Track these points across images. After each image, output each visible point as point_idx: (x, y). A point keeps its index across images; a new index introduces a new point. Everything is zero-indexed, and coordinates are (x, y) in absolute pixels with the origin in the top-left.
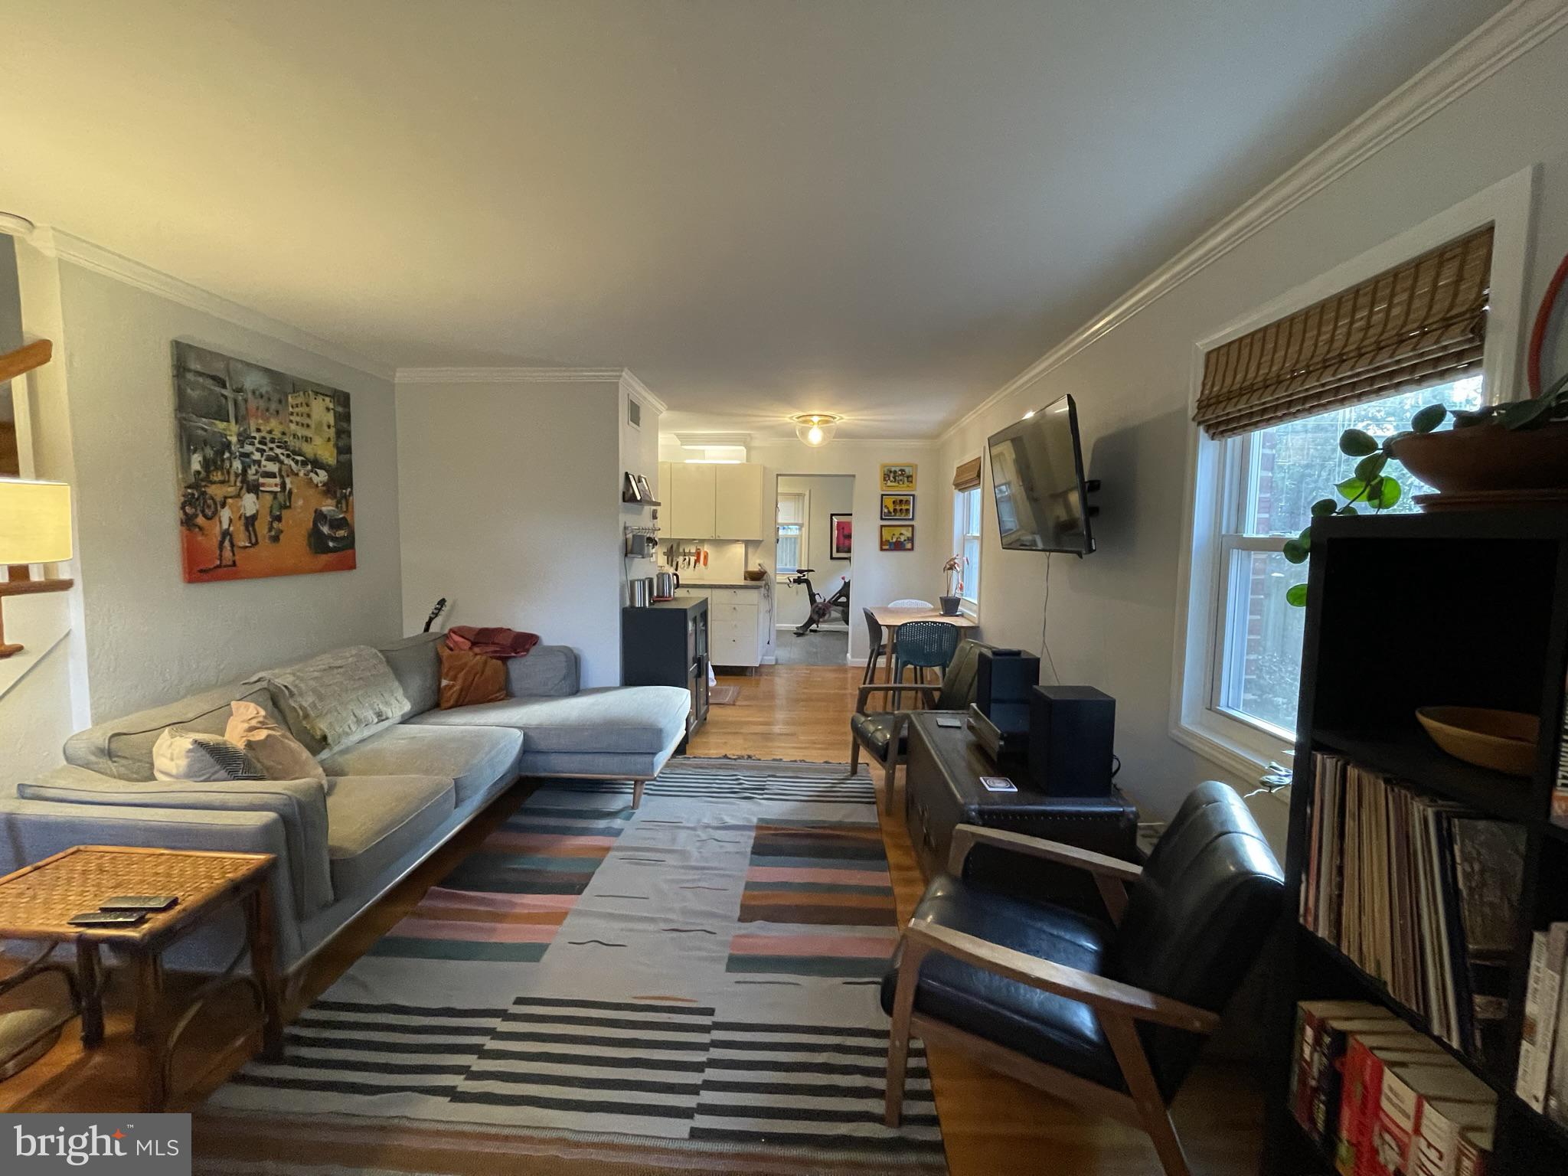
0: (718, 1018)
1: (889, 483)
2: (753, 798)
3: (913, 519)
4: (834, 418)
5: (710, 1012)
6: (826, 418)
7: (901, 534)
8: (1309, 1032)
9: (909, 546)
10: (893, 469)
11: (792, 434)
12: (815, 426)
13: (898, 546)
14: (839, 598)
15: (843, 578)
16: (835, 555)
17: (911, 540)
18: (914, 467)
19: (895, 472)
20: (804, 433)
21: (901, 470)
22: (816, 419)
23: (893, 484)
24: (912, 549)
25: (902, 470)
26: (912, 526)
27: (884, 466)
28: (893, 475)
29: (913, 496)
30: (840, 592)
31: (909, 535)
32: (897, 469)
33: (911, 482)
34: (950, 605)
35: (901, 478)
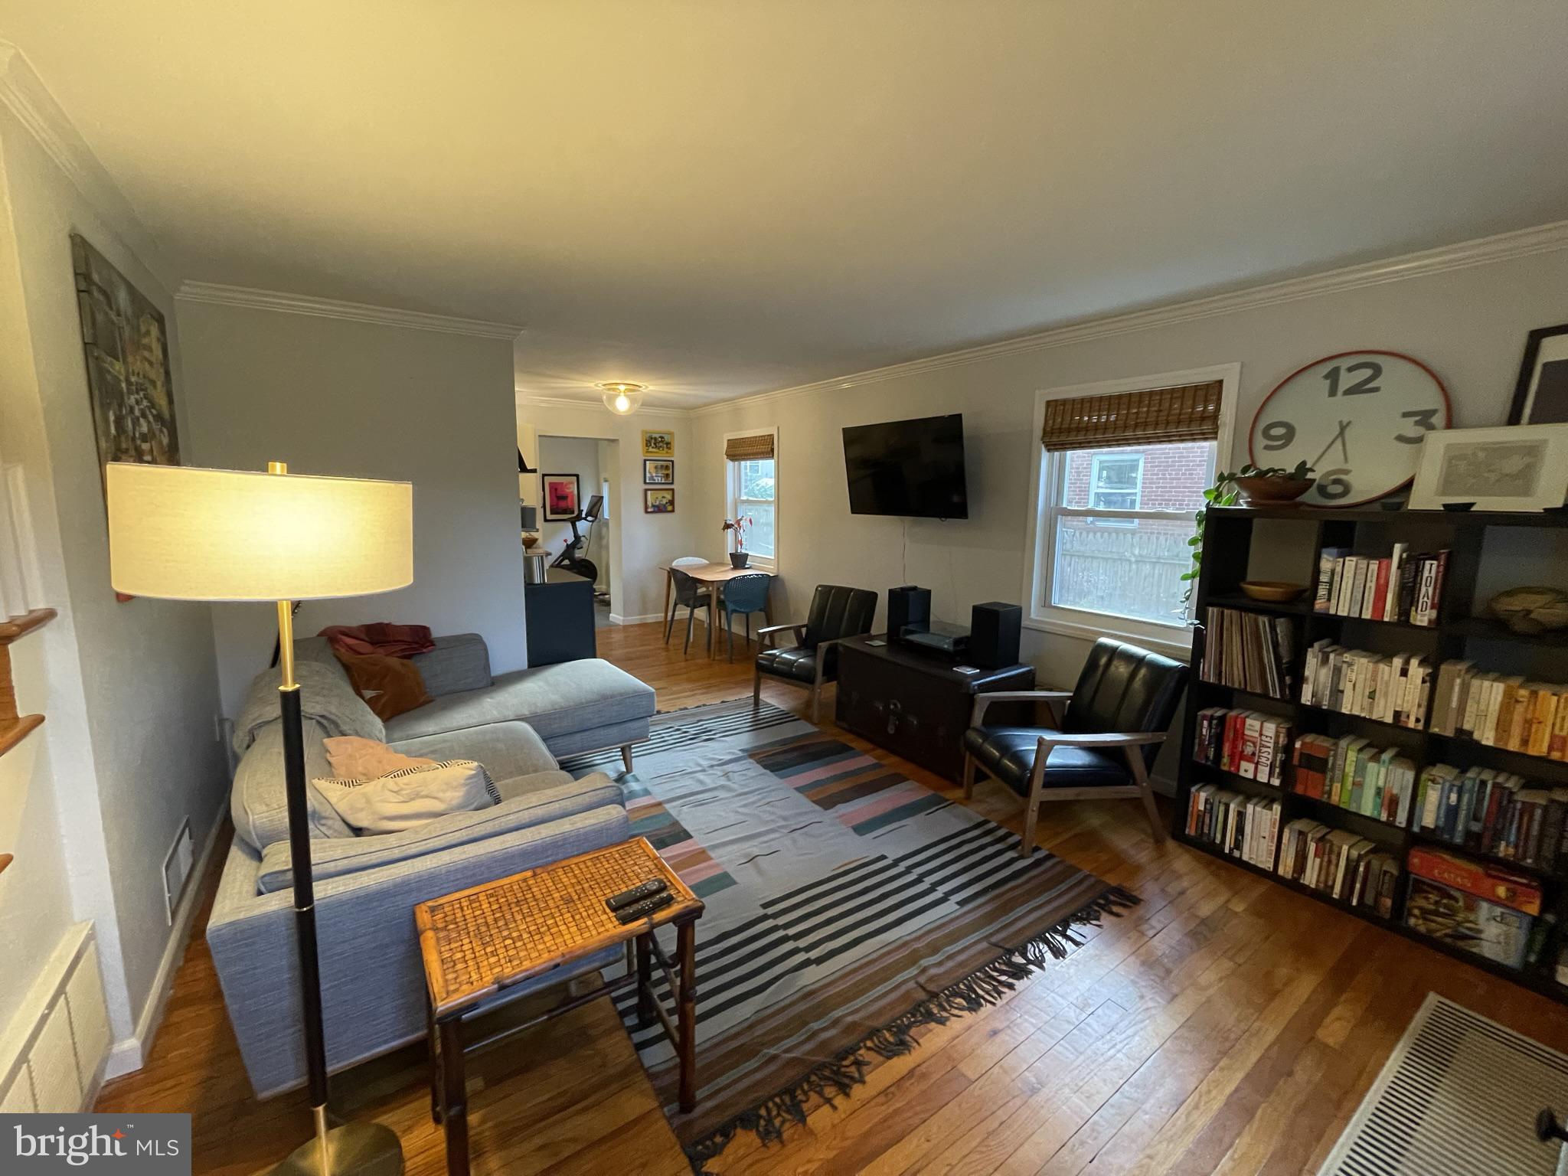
0: (892, 857)
1: (651, 449)
2: (713, 739)
3: (672, 483)
4: (640, 387)
5: (883, 857)
6: (631, 387)
7: (663, 497)
8: (1205, 723)
9: (670, 508)
10: (654, 436)
11: (599, 400)
12: (622, 394)
13: (659, 509)
14: (562, 561)
15: (565, 541)
16: (549, 516)
17: (672, 502)
18: (671, 434)
19: (655, 439)
20: (612, 399)
21: (660, 437)
22: (622, 388)
23: (654, 450)
24: (673, 511)
25: (662, 437)
26: (673, 490)
27: (644, 432)
28: (657, 442)
29: (672, 462)
30: (562, 555)
31: (669, 497)
32: (657, 436)
33: (670, 448)
34: (739, 560)
35: (661, 444)
